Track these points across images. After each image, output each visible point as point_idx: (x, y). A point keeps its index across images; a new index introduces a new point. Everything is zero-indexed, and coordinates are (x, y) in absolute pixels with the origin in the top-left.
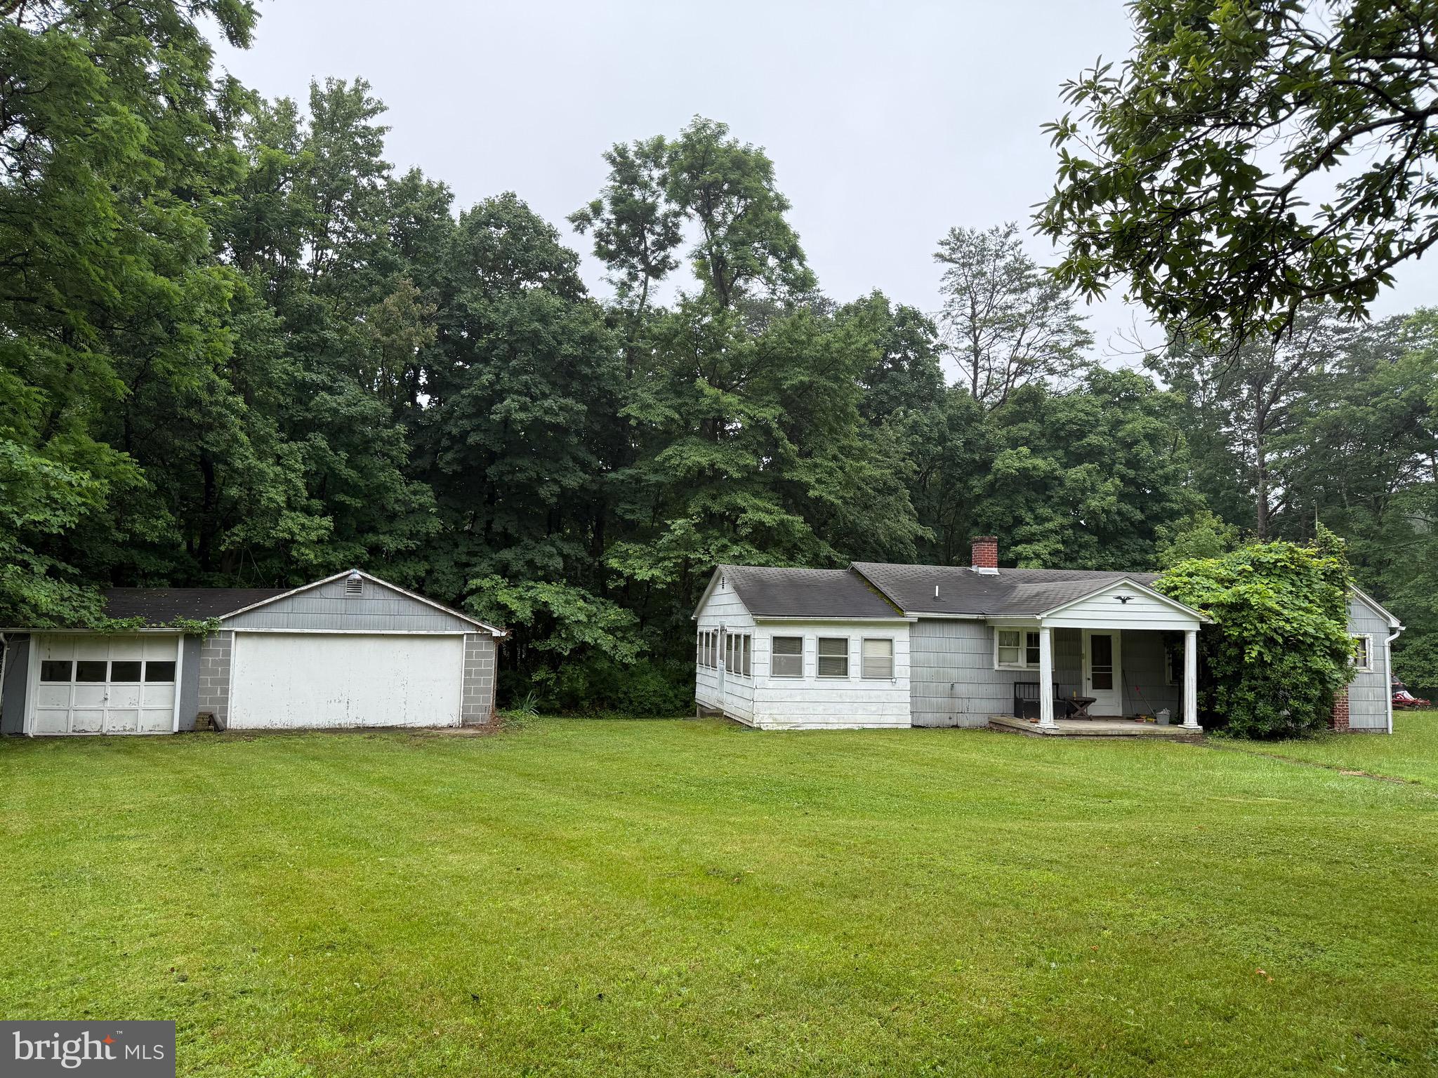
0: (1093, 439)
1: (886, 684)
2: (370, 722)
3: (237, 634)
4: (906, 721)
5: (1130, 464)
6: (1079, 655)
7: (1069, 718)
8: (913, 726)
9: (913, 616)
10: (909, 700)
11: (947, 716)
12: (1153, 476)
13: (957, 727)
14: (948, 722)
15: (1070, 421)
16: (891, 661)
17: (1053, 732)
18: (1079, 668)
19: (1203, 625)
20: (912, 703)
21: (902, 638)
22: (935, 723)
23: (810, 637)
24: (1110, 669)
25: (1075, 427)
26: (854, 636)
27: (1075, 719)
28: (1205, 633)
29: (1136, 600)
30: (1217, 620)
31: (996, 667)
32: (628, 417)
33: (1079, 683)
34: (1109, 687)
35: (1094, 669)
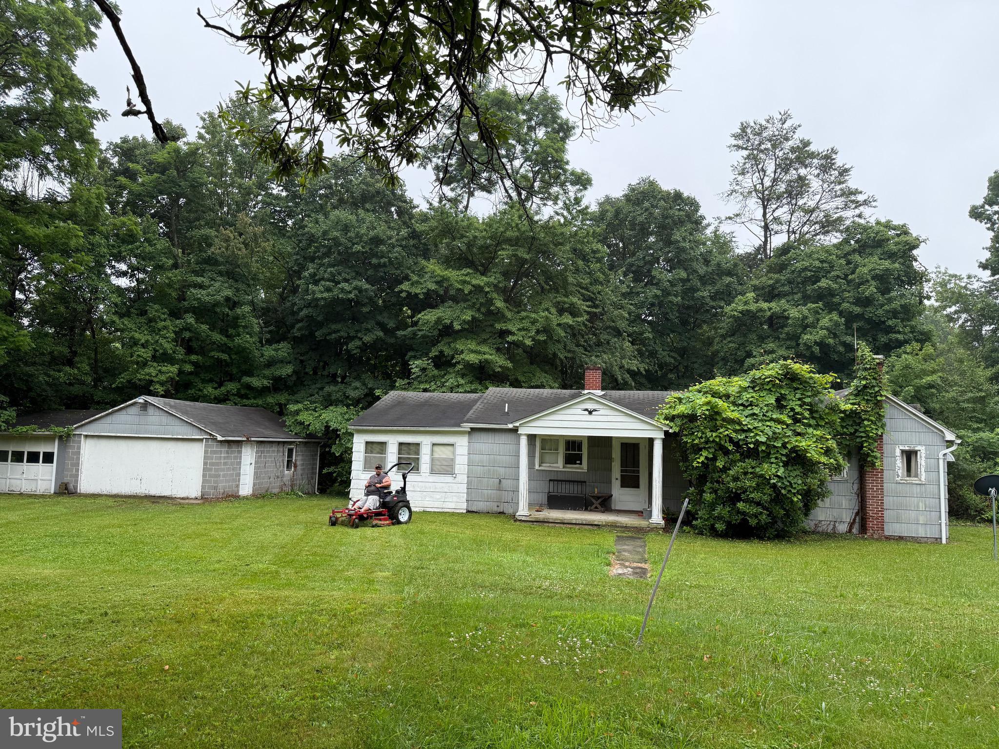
0: (824, 283)
1: (449, 479)
2: (154, 492)
3: (86, 436)
4: (462, 507)
5: (858, 302)
6: (610, 459)
7: (586, 509)
8: (468, 511)
9: (467, 426)
10: (465, 491)
11: (496, 504)
12: (880, 312)
13: (502, 513)
14: (495, 509)
15: (805, 269)
16: (453, 460)
17: (524, 518)
18: (610, 470)
19: (666, 433)
20: (468, 493)
21: (462, 443)
22: (485, 510)
23: (393, 442)
24: (638, 472)
25: (809, 274)
26: (425, 442)
27: (591, 510)
28: (669, 439)
29: (602, 412)
30: (677, 430)
31: (537, 467)
32: (402, 291)
33: (609, 482)
34: (637, 486)
35: (622, 471)
